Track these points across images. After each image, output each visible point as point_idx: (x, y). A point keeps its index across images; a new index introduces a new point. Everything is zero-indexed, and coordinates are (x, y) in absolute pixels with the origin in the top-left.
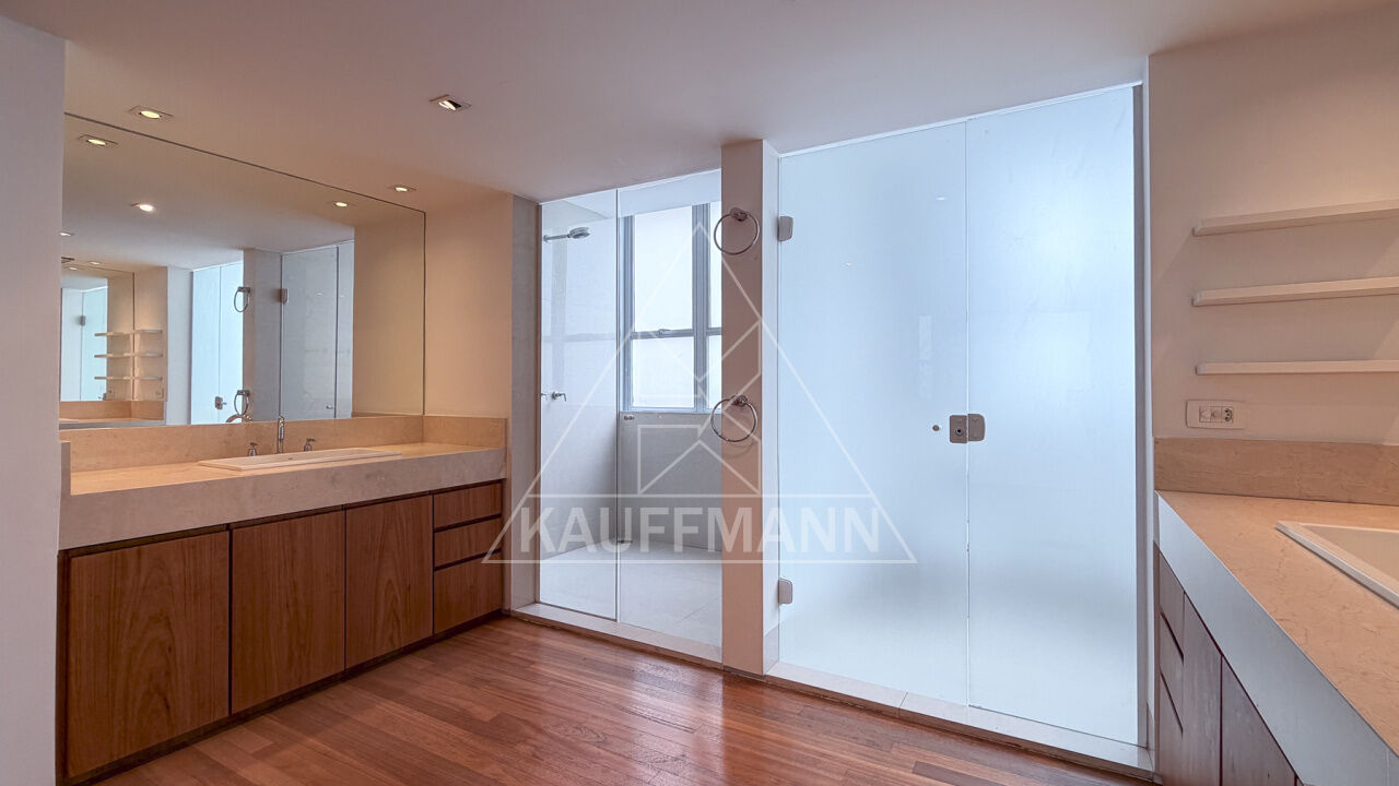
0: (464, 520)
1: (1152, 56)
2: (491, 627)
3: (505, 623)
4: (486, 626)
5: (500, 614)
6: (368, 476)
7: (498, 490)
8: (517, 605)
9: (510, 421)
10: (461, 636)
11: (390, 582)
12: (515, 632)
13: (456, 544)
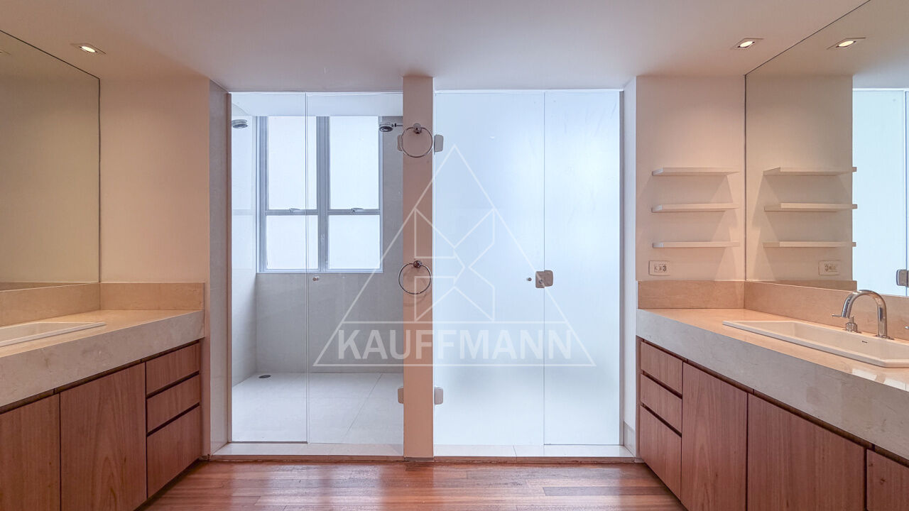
0: (172, 382)
1: (637, 77)
2: (196, 476)
3: (206, 468)
4: (192, 476)
5: (201, 462)
6: (85, 352)
7: (197, 347)
8: (216, 449)
9: (208, 286)
10: (169, 492)
11: (107, 459)
12: (214, 475)
13: (165, 406)
